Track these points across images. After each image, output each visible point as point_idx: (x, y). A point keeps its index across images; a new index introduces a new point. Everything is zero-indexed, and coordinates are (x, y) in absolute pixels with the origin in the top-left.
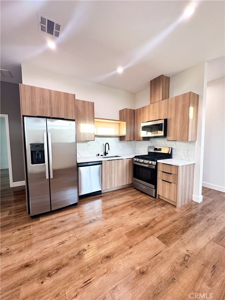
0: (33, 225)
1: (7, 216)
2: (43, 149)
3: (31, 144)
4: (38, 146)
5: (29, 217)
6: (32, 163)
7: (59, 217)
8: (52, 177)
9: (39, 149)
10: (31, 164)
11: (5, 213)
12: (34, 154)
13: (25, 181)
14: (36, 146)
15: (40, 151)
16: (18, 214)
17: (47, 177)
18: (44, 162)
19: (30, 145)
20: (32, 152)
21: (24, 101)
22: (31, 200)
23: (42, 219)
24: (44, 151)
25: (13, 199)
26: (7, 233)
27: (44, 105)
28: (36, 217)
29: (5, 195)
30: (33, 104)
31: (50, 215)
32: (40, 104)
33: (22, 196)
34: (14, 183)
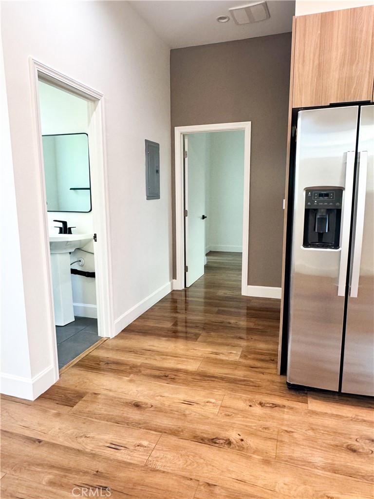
0: (291, 408)
1: (237, 358)
2: (338, 204)
3: (308, 190)
4: (327, 195)
5: (280, 383)
6: (306, 244)
7: (365, 421)
8: (354, 293)
9: (329, 203)
10: (302, 247)
11: (235, 352)
12: (311, 218)
13: (281, 289)
14: (321, 195)
15: (329, 211)
16: (259, 364)
17: (342, 293)
18: (336, 245)
19: (305, 193)
20: (307, 211)
21: (300, 66)
22: (292, 341)
23: (315, 405)
24: (339, 212)
25: (243, 323)
26: (238, 399)
27: (354, 65)
28: (299, 390)
29: (233, 310)
30: (321, 70)
31: (336, 402)
32: (342, 65)
33: (266, 323)
34: (249, 286)
